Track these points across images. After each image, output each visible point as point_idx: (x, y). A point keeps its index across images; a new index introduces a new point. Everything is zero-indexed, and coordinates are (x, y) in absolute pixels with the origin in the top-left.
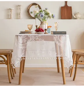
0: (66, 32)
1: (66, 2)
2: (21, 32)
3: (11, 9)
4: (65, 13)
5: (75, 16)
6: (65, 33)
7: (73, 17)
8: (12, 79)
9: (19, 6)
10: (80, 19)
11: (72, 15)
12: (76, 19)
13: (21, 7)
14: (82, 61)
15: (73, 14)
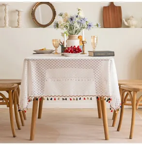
3: (18, 11)
4: (109, 18)
5: (128, 23)
8: (19, 129)
12: (128, 27)
15: (124, 20)
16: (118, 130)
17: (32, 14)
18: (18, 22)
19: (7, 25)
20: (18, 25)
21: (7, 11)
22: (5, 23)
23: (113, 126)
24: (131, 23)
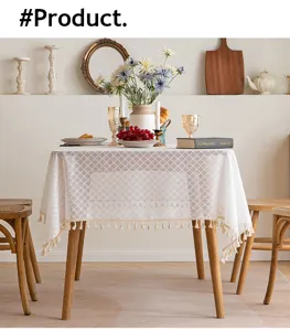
0: (231, 140)
3: (19, 61)
4: (219, 74)
5: (256, 85)
6: (229, 143)
7: (249, 86)
8: (34, 300)
9: (46, 48)
10: (273, 92)
11: (243, 79)
12: (257, 93)
13: (54, 52)
15: (247, 78)
16: (266, 302)
23: (238, 293)
24: (262, 85)
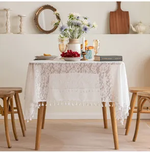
1: (119, 3)
2: (36, 57)
3: (21, 17)
4: (116, 24)
5: (136, 29)
8: (17, 140)
9: (5, 10)
12: (136, 33)
14: (148, 108)
15: (131, 25)
16: (134, 140)
17: (35, 19)
18: (20, 27)
19: (9, 31)
20: (21, 31)
21: (9, 16)
22: (7, 29)
24: (139, 29)
